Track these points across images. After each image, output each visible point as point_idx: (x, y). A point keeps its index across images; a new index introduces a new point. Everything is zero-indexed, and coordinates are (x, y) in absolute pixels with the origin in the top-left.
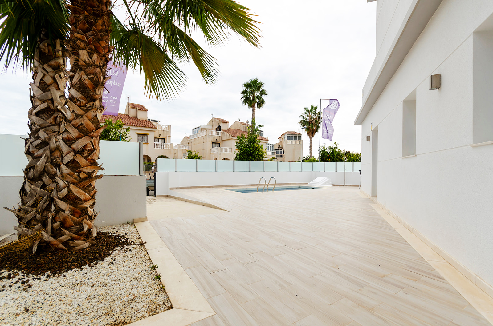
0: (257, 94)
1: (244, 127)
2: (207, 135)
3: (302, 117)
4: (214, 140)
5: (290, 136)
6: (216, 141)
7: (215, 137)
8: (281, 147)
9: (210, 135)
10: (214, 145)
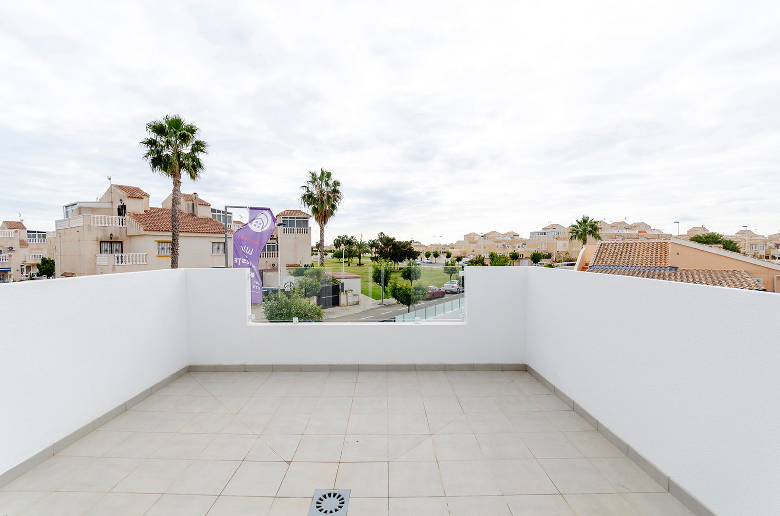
0: (186, 150)
1: (188, 205)
2: (85, 226)
3: (305, 189)
4: (104, 236)
5: (289, 219)
6: (111, 238)
7: (107, 228)
8: (275, 237)
9: (92, 224)
10: (106, 246)
